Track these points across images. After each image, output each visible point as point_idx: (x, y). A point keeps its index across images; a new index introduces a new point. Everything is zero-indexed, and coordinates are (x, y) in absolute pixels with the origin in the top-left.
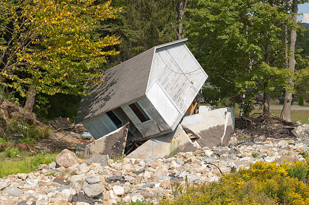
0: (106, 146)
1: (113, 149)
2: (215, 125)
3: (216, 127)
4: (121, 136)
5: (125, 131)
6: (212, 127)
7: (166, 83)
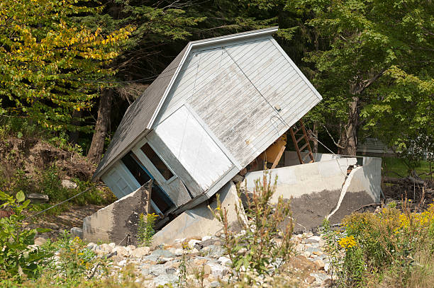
0: (117, 220)
1: (127, 225)
2: (318, 191)
3: (321, 193)
4: (137, 202)
5: (144, 195)
6: (309, 193)
7: (210, 109)
